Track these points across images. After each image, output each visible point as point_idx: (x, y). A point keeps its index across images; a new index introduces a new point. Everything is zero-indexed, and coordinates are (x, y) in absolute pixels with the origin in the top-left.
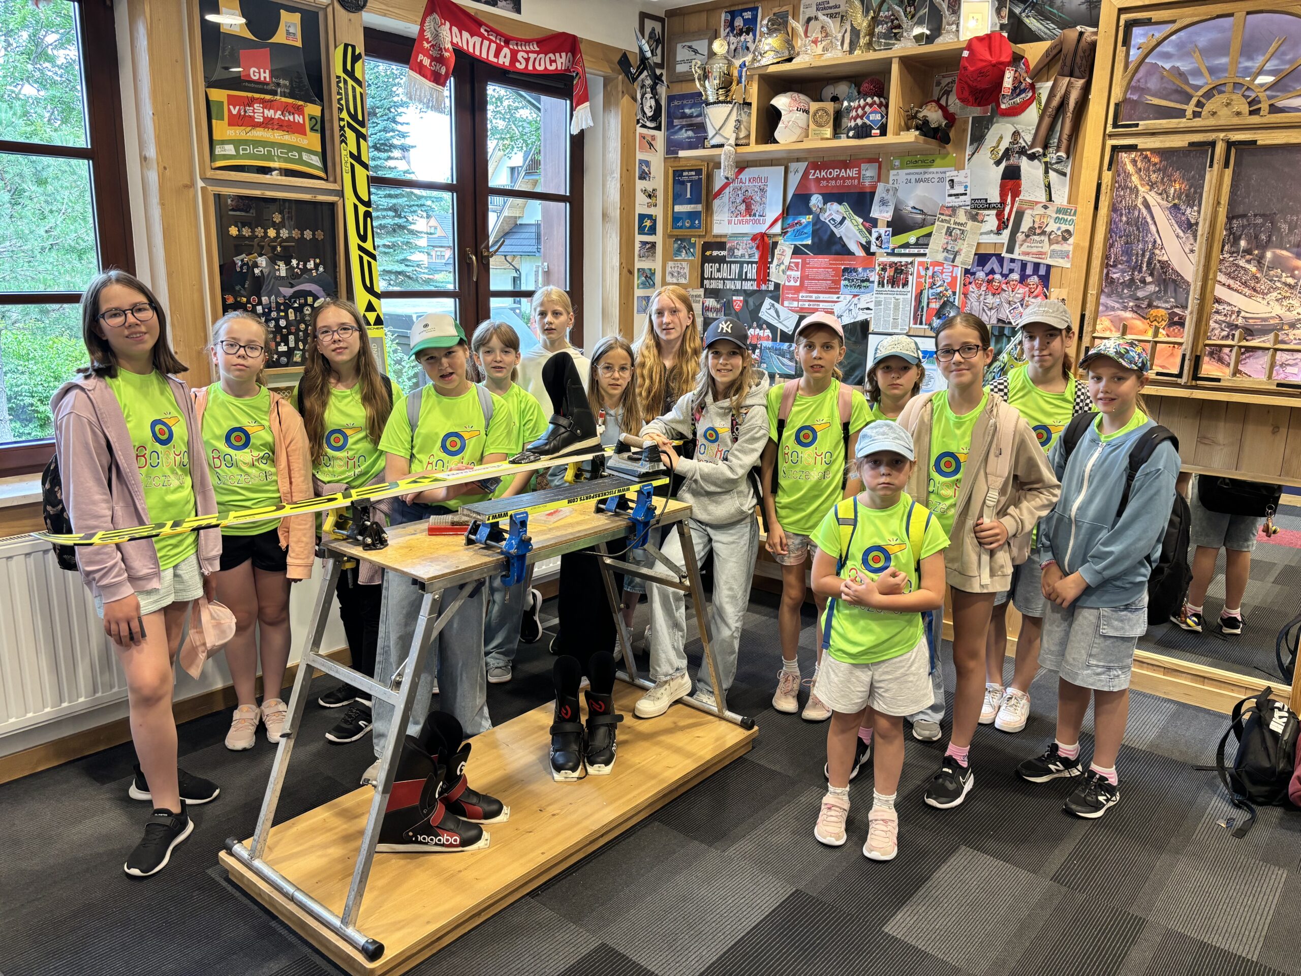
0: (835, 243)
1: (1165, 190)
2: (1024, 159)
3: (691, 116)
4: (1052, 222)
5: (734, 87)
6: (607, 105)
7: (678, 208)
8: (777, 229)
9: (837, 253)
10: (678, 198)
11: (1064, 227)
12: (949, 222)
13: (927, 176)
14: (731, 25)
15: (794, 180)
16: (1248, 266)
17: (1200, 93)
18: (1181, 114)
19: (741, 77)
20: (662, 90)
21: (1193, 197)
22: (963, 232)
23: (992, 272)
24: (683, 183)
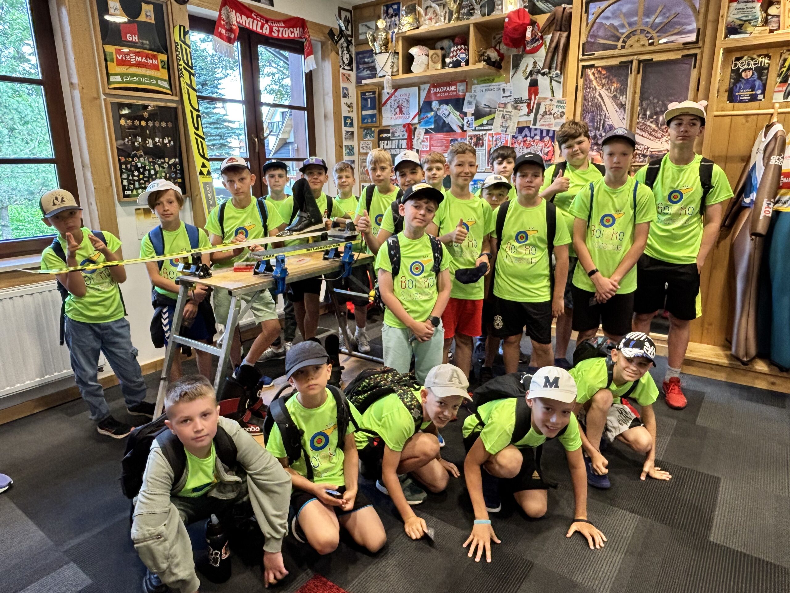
0: (445, 126)
1: (609, 88)
2: (540, 75)
3: (368, 63)
4: (555, 107)
5: (390, 44)
6: (323, 58)
7: (365, 113)
8: (416, 121)
9: (448, 132)
10: (364, 108)
11: (561, 110)
12: (503, 111)
13: (491, 87)
14: (387, 12)
15: (424, 94)
16: (651, 125)
17: (624, 36)
18: (615, 47)
19: (392, 38)
20: (353, 49)
21: (623, 91)
22: (510, 116)
23: (526, 136)
24: (366, 99)
